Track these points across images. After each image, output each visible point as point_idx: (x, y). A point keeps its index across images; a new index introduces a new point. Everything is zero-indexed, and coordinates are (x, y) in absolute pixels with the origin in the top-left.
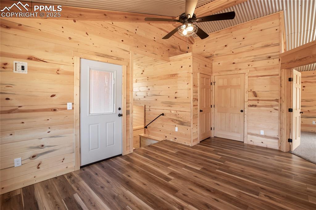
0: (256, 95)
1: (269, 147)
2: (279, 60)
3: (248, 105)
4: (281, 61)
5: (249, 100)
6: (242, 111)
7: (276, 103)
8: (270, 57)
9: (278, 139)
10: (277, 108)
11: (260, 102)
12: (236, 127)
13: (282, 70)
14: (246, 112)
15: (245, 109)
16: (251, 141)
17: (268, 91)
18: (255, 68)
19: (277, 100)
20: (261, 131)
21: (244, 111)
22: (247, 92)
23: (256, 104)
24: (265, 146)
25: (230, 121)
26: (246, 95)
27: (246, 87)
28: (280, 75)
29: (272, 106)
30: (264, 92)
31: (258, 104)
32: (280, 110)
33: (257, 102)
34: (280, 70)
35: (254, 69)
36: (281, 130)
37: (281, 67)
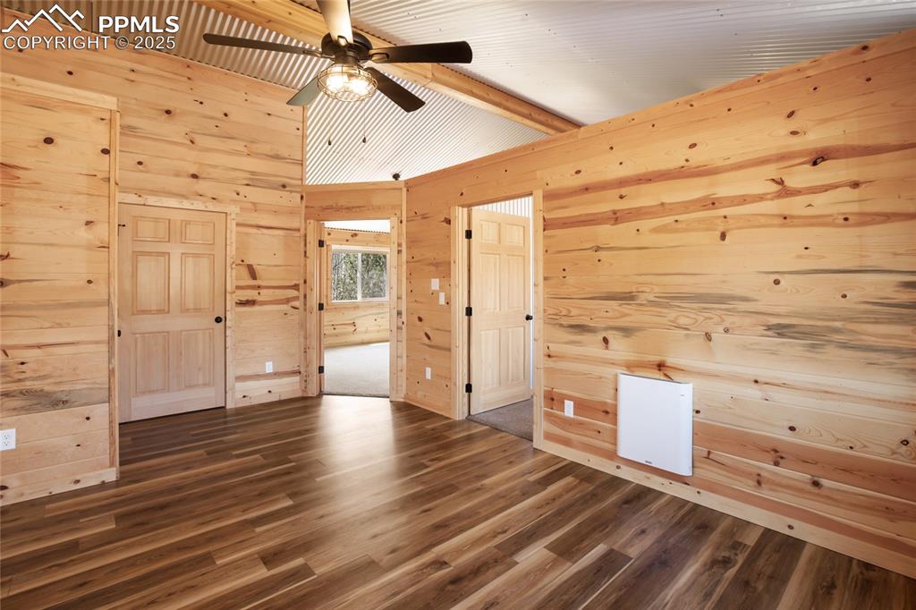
0: (253, 275)
1: (283, 398)
2: (302, 197)
3: (236, 303)
4: (307, 201)
5: (238, 287)
6: (218, 320)
7: (293, 293)
8: (284, 186)
9: (300, 373)
10: (296, 304)
11: (262, 291)
12: (199, 369)
13: (308, 222)
14: (230, 320)
15: (228, 313)
16: (244, 397)
17: (280, 266)
18: (254, 204)
19: (296, 287)
20: (267, 364)
21: (224, 319)
22: (234, 266)
23: (254, 298)
24: (277, 399)
25: (181, 354)
26: (232, 275)
27: (232, 250)
28: (302, 231)
29: (288, 301)
30: (271, 268)
31: (259, 298)
32: (302, 308)
33: (256, 292)
34: (303, 221)
35: (250, 206)
36: (305, 352)
37: (305, 214)
